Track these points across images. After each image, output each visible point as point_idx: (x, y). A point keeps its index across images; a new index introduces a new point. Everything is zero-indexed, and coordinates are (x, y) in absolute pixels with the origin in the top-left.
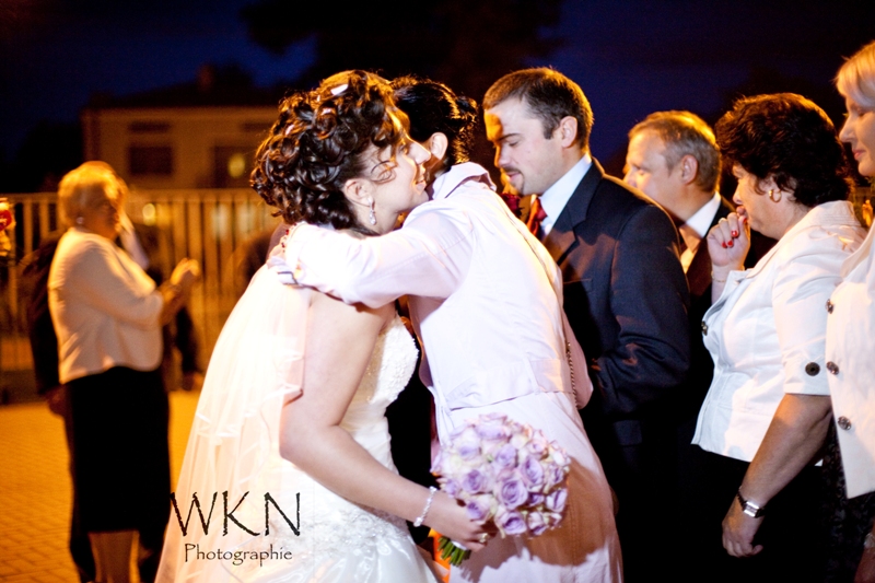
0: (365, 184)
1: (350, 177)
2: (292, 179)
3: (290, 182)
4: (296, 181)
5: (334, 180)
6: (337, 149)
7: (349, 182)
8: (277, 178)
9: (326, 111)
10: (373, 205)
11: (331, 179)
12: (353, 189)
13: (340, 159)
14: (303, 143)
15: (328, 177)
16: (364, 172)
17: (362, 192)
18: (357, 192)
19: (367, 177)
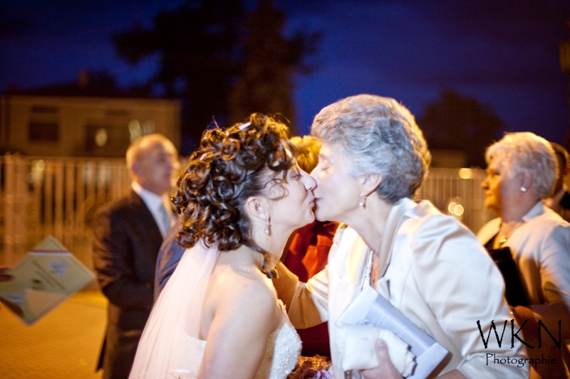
0: (262, 201)
1: (252, 195)
2: (203, 198)
3: (202, 200)
4: (206, 200)
5: (237, 197)
6: (239, 172)
7: (250, 199)
8: (191, 196)
9: (232, 140)
10: (269, 220)
11: (235, 196)
12: (252, 205)
13: (242, 178)
14: (213, 166)
15: (233, 194)
16: (262, 191)
17: (260, 209)
18: (256, 208)
19: (265, 195)
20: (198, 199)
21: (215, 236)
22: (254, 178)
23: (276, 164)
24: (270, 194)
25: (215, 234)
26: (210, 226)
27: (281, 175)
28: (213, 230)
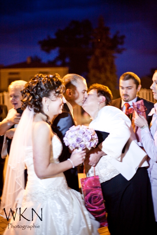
0: (48, 100)
4: (33, 93)
5: (42, 96)
8: (28, 91)
10: (48, 106)
12: (45, 99)
14: (38, 84)
16: (49, 97)
17: (47, 102)
18: (46, 101)
19: (50, 98)
20: (31, 92)
21: (33, 106)
22: (49, 92)
23: (57, 91)
24: (51, 98)
25: (33, 105)
26: (32, 102)
27: (57, 94)
28: (33, 104)
